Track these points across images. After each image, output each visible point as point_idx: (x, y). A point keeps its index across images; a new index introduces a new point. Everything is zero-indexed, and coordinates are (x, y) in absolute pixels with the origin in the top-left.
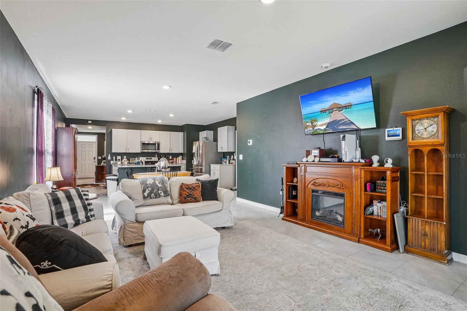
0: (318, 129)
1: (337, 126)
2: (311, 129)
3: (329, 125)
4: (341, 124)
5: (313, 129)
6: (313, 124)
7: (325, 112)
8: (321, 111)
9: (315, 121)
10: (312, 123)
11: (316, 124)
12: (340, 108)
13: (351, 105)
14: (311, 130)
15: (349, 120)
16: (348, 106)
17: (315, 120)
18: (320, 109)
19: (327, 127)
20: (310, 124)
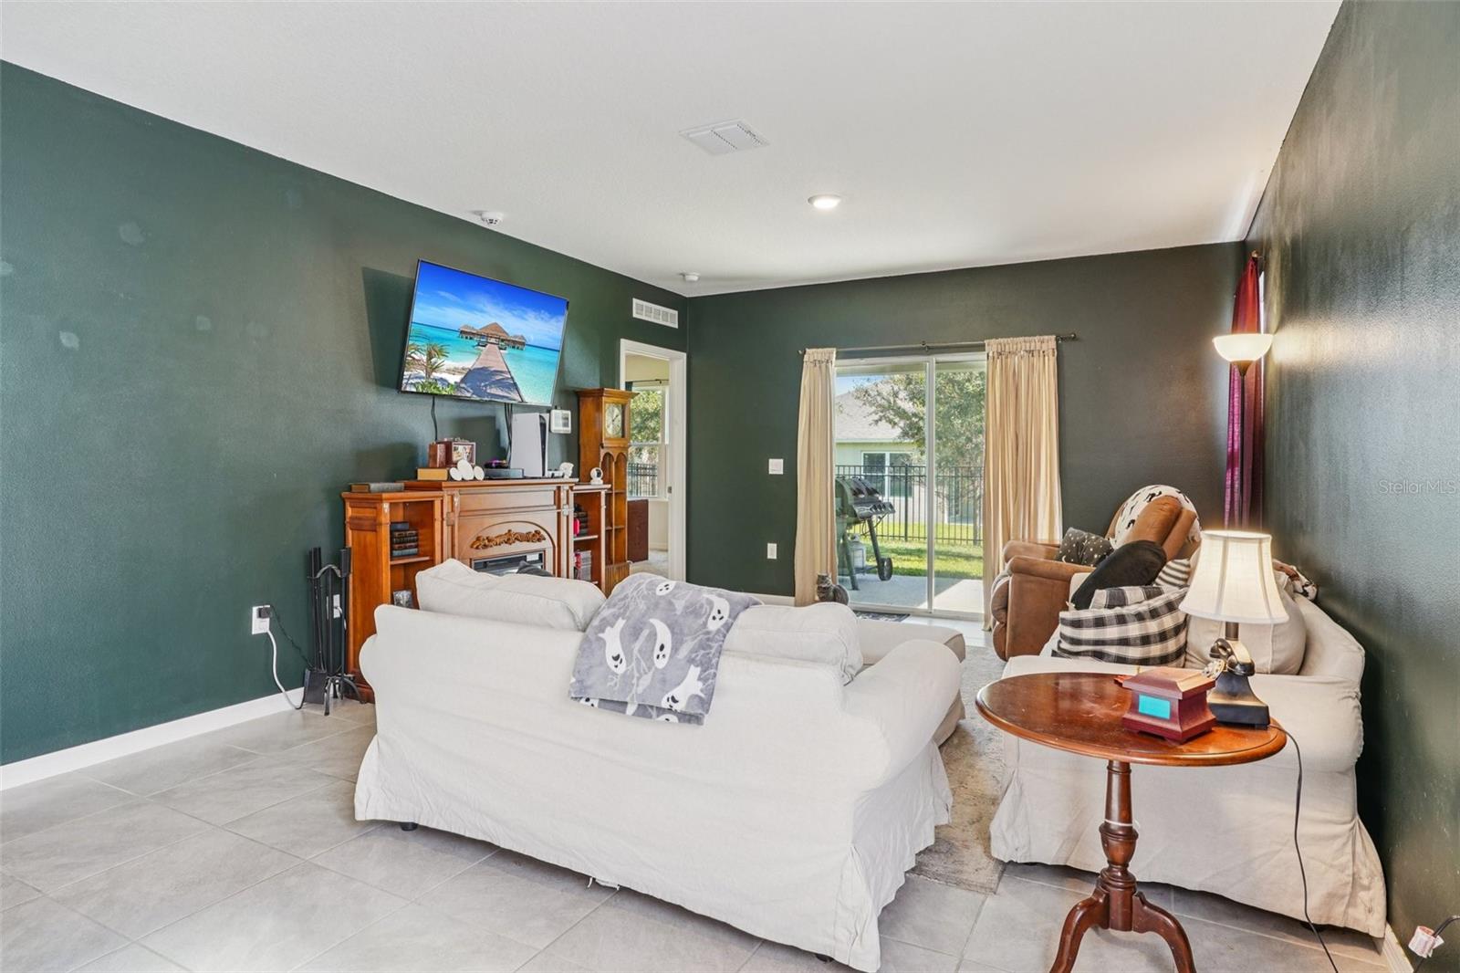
0: (441, 379)
1: (486, 386)
2: (423, 374)
3: (471, 376)
4: (494, 383)
5: (428, 374)
6: (433, 360)
7: (471, 338)
8: (462, 332)
9: (441, 353)
10: (430, 357)
11: (439, 362)
12: (503, 340)
13: (523, 344)
14: (420, 378)
15: (512, 378)
16: (518, 344)
17: (441, 350)
18: (462, 325)
19: (462, 381)
20: (425, 358)
